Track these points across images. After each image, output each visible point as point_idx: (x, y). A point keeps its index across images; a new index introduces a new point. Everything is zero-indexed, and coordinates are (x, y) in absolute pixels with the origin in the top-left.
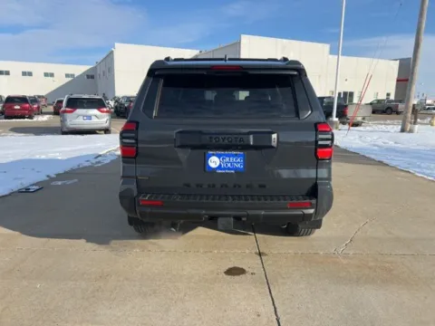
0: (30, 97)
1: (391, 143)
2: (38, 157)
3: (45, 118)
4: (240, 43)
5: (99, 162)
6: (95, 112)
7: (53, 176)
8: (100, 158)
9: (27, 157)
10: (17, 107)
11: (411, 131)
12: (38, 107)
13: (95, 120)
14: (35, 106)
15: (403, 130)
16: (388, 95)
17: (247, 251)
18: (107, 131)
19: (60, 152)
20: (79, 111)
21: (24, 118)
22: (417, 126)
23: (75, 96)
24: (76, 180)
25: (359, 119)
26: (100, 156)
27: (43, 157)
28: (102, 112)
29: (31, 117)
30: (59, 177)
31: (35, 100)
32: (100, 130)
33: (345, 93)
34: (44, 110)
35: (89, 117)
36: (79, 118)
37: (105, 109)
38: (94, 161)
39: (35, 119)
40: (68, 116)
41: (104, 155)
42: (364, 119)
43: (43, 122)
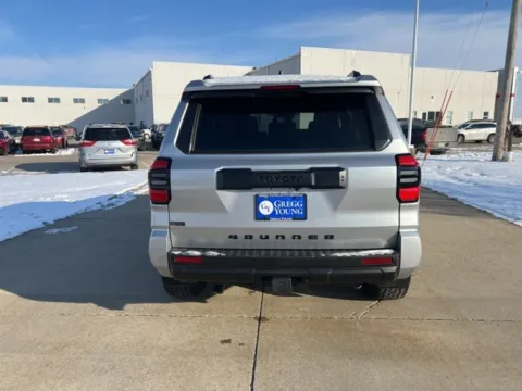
0: (52, 128)
1: (475, 174)
2: (42, 199)
3: (70, 151)
4: (299, 56)
5: (112, 205)
6: (118, 144)
7: (52, 222)
8: (113, 200)
9: (31, 200)
10: (37, 140)
11: (505, 159)
12: (63, 139)
13: (118, 154)
14: (59, 138)
15: (495, 158)
16: (486, 114)
17: (245, 316)
18: (133, 166)
19: (69, 193)
20: (99, 144)
21: (45, 152)
22: (512, 153)
23: (95, 126)
24: (75, 228)
25: (442, 145)
26: (116, 197)
27: (48, 199)
28: (126, 144)
29: (52, 151)
30: (59, 223)
31: (58, 131)
32: (126, 165)
33: (431, 114)
34: (70, 142)
35: (112, 151)
36: (99, 152)
37: (130, 141)
38: (106, 203)
39: (57, 154)
40: (87, 149)
41: (121, 197)
42: (447, 145)
43: (66, 156)
